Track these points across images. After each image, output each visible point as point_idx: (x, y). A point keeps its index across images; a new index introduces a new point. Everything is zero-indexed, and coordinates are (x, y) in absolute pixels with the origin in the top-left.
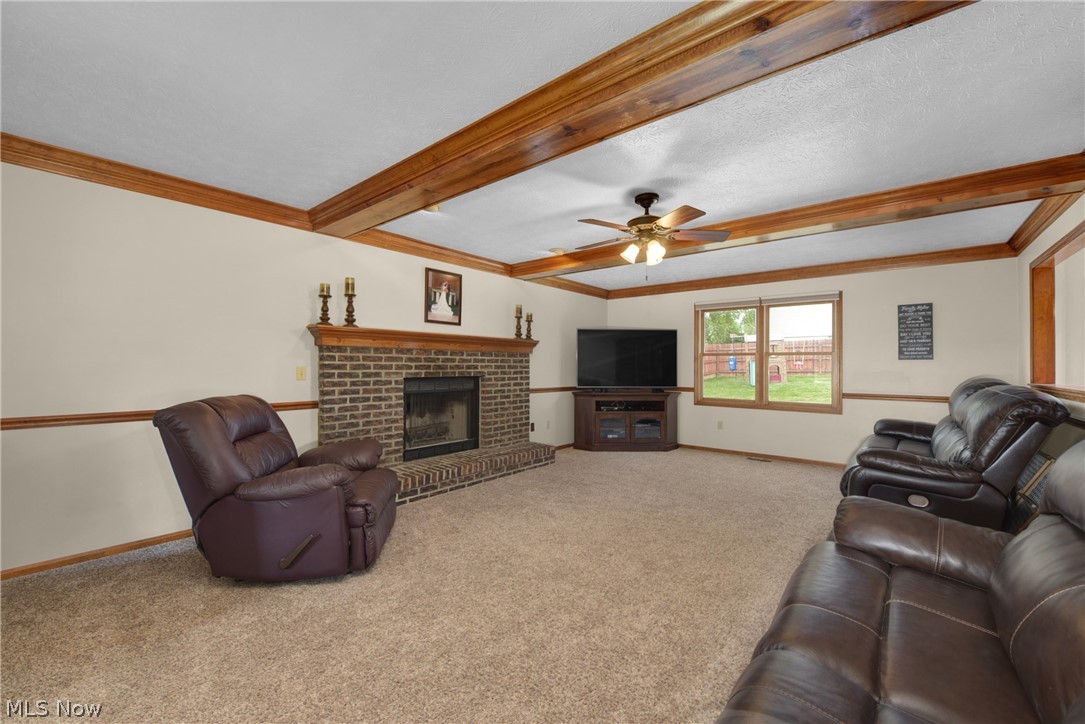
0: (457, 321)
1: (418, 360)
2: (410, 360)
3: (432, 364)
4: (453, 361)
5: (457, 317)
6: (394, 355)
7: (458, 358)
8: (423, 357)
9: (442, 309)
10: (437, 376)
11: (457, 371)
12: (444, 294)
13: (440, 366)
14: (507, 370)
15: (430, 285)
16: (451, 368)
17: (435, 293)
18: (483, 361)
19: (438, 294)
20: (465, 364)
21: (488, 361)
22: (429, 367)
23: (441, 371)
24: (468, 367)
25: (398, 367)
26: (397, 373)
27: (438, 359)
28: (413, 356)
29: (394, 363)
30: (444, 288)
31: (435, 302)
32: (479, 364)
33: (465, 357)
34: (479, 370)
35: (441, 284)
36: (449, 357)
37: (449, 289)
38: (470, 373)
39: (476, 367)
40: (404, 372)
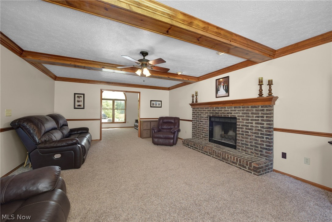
0: (227, 95)
1: (210, 111)
2: (208, 111)
3: (214, 112)
4: (222, 111)
5: (228, 93)
6: (204, 109)
7: (223, 110)
8: (211, 110)
9: (222, 92)
10: (216, 116)
11: (223, 115)
12: (222, 86)
13: (217, 113)
14: (250, 115)
15: (217, 85)
16: (221, 113)
17: (219, 87)
18: (235, 110)
19: (220, 87)
20: (226, 112)
21: (238, 111)
22: (213, 113)
23: (217, 114)
24: (228, 113)
25: (205, 113)
26: (205, 115)
27: (216, 110)
28: (209, 110)
29: (204, 112)
30: (222, 84)
31: (219, 90)
32: (233, 112)
33: (226, 109)
34: (233, 114)
35: (221, 83)
36: (220, 109)
37: (224, 84)
38: (228, 115)
39: (231, 113)
40: (207, 114)
